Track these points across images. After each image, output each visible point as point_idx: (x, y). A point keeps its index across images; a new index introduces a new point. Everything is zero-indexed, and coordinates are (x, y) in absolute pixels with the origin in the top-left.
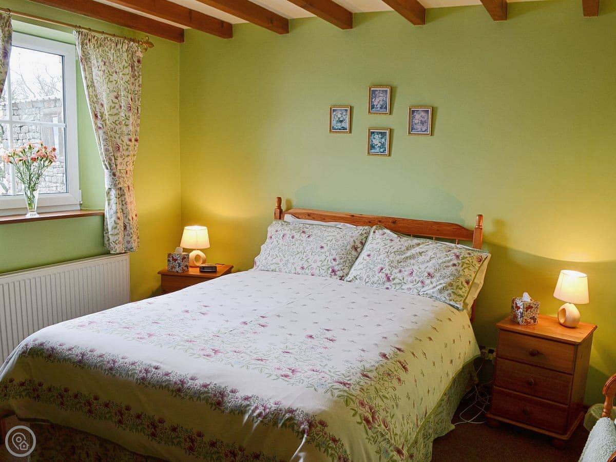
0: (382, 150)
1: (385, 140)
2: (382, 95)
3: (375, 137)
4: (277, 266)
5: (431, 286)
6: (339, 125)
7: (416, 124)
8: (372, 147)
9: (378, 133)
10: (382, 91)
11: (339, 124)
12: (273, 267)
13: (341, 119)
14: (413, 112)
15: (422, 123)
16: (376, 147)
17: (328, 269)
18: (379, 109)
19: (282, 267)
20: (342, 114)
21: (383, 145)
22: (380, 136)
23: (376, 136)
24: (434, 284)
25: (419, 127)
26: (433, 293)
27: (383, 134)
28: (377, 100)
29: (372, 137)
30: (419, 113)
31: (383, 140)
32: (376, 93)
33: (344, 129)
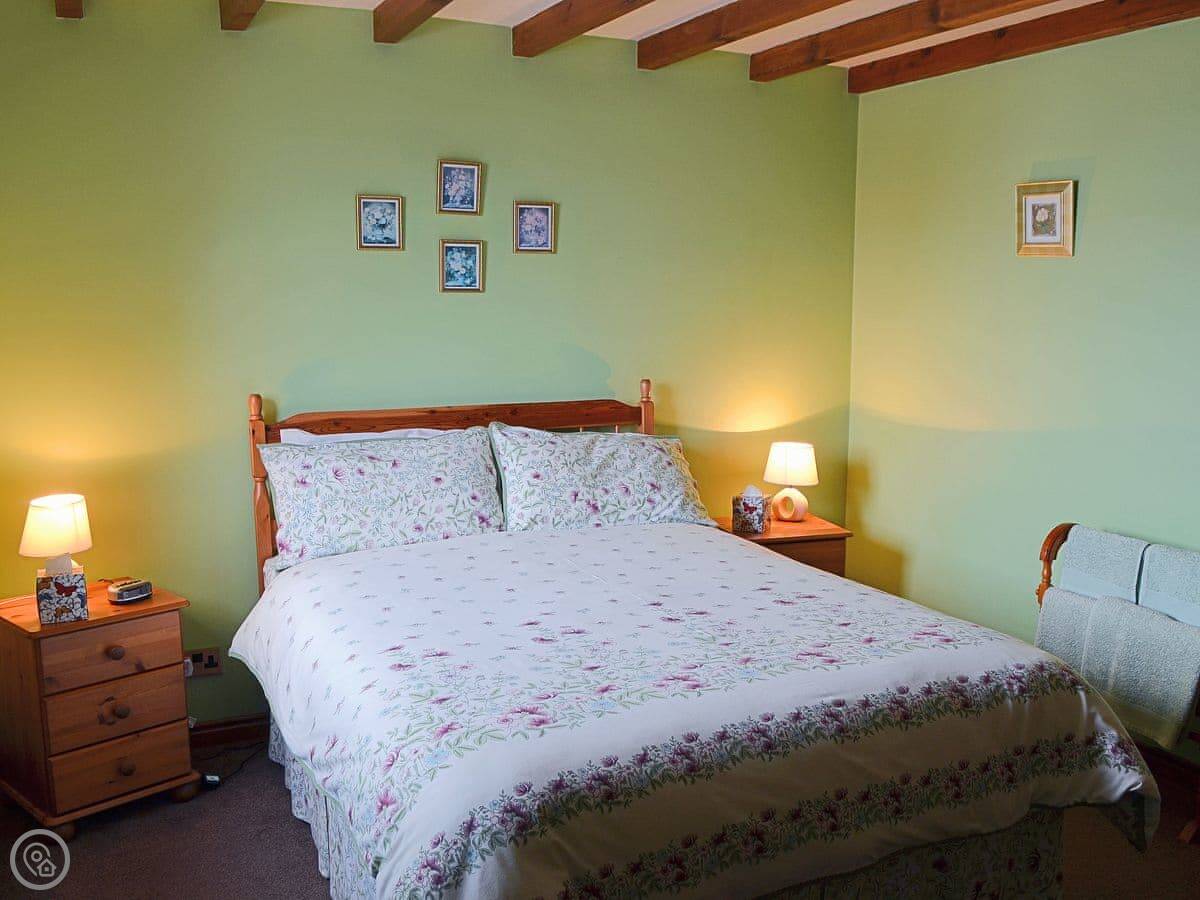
0: (468, 281)
1: (474, 262)
2: (464, 178)
3: (454, 256)
4: (358, 537)
5: (666, 503)
6: (379, 234)
7: (527, 232)
8: (450, 276)
9: (460, 250)
10: (464, 169)
11: (378, 232)
12: (348, 543)
13: (383, 222)
14: (522, 211)
15: (538, 231)
16: (456, 275)
17: (471, 518)
18: (458, 204)
19: (369, 536)
20: (383, 211)
21: (470, 272)
22: (464, 255)
23: (457, 255)
24: (669, 500)
25: (532, 237)
26: (674, 513)
27: (470, 252)
28: (455, 186)
29: (449, 257)
30: (532, 214)
31: (470, 262)
32: (453, 172)
33: (389, 241)
